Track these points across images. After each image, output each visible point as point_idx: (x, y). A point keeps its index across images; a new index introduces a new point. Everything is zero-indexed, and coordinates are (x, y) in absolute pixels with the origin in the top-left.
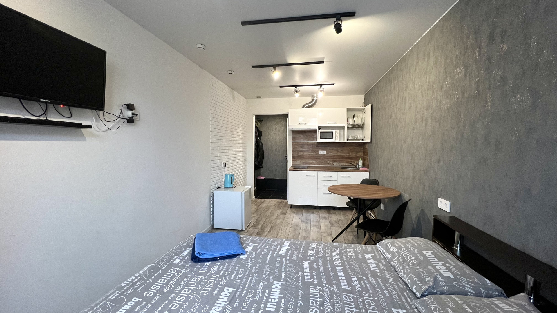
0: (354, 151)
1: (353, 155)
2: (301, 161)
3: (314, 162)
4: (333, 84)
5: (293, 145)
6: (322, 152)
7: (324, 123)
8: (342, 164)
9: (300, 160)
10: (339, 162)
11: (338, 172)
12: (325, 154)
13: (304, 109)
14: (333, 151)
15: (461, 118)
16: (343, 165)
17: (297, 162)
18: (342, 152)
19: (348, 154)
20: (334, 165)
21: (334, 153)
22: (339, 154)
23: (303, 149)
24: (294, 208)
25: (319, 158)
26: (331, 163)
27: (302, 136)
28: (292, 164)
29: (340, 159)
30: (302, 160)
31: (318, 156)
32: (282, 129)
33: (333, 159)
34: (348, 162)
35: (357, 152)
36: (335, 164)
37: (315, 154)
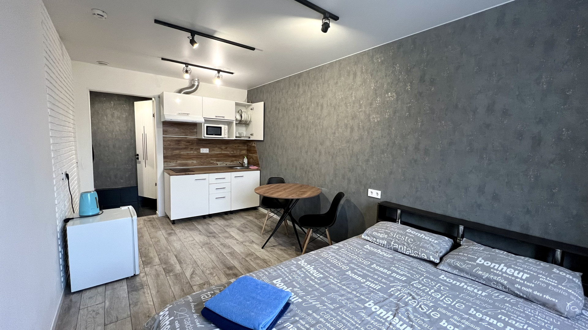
0: (238, 149)
1: (237, 153)
2: (177, 161)
3: (195, 162)
4: (232, 73)
5: (164, 141)
6: (205, 151)
7: (212, 116)
8: (226, 163)
9: (175, 161)
10: (224, 161)
11: (232, 173)
12: (208, 152)
13: (181, 95)
14: (216, 148)
15: (392, 131)
16: (228, 164)
17: (171, 163)
18: (226, 149)
19: (232, 152)
20: (218, 164)
21: (217, 151)
22: (223, 152)
23: (180, 146)
24: (178, 224)
25: (201, 158)
26: (215, 162)
27: (177, 130)
28: (164, 167)
29: (224, 158)
30: (179, 161)
31: (199, 155)
32: (124, 116)
33: (217, 158)
34: (232, 161)
35: (241, 150)
36: (220, 164)
37: (195, 152)
